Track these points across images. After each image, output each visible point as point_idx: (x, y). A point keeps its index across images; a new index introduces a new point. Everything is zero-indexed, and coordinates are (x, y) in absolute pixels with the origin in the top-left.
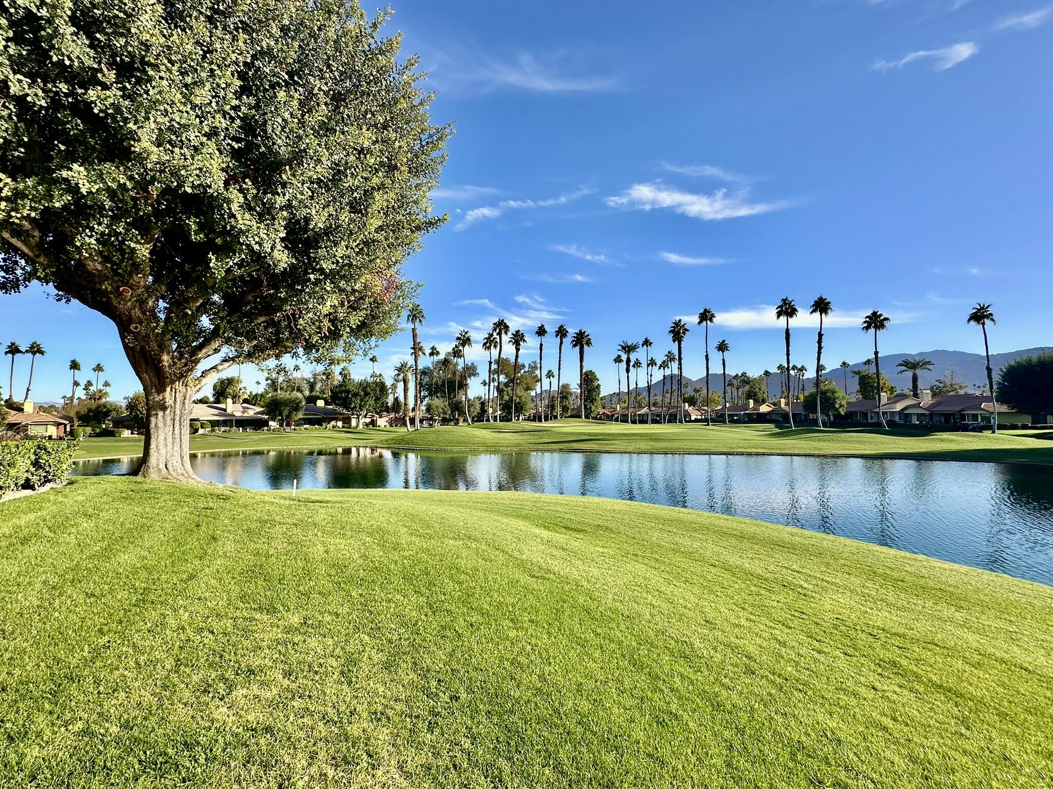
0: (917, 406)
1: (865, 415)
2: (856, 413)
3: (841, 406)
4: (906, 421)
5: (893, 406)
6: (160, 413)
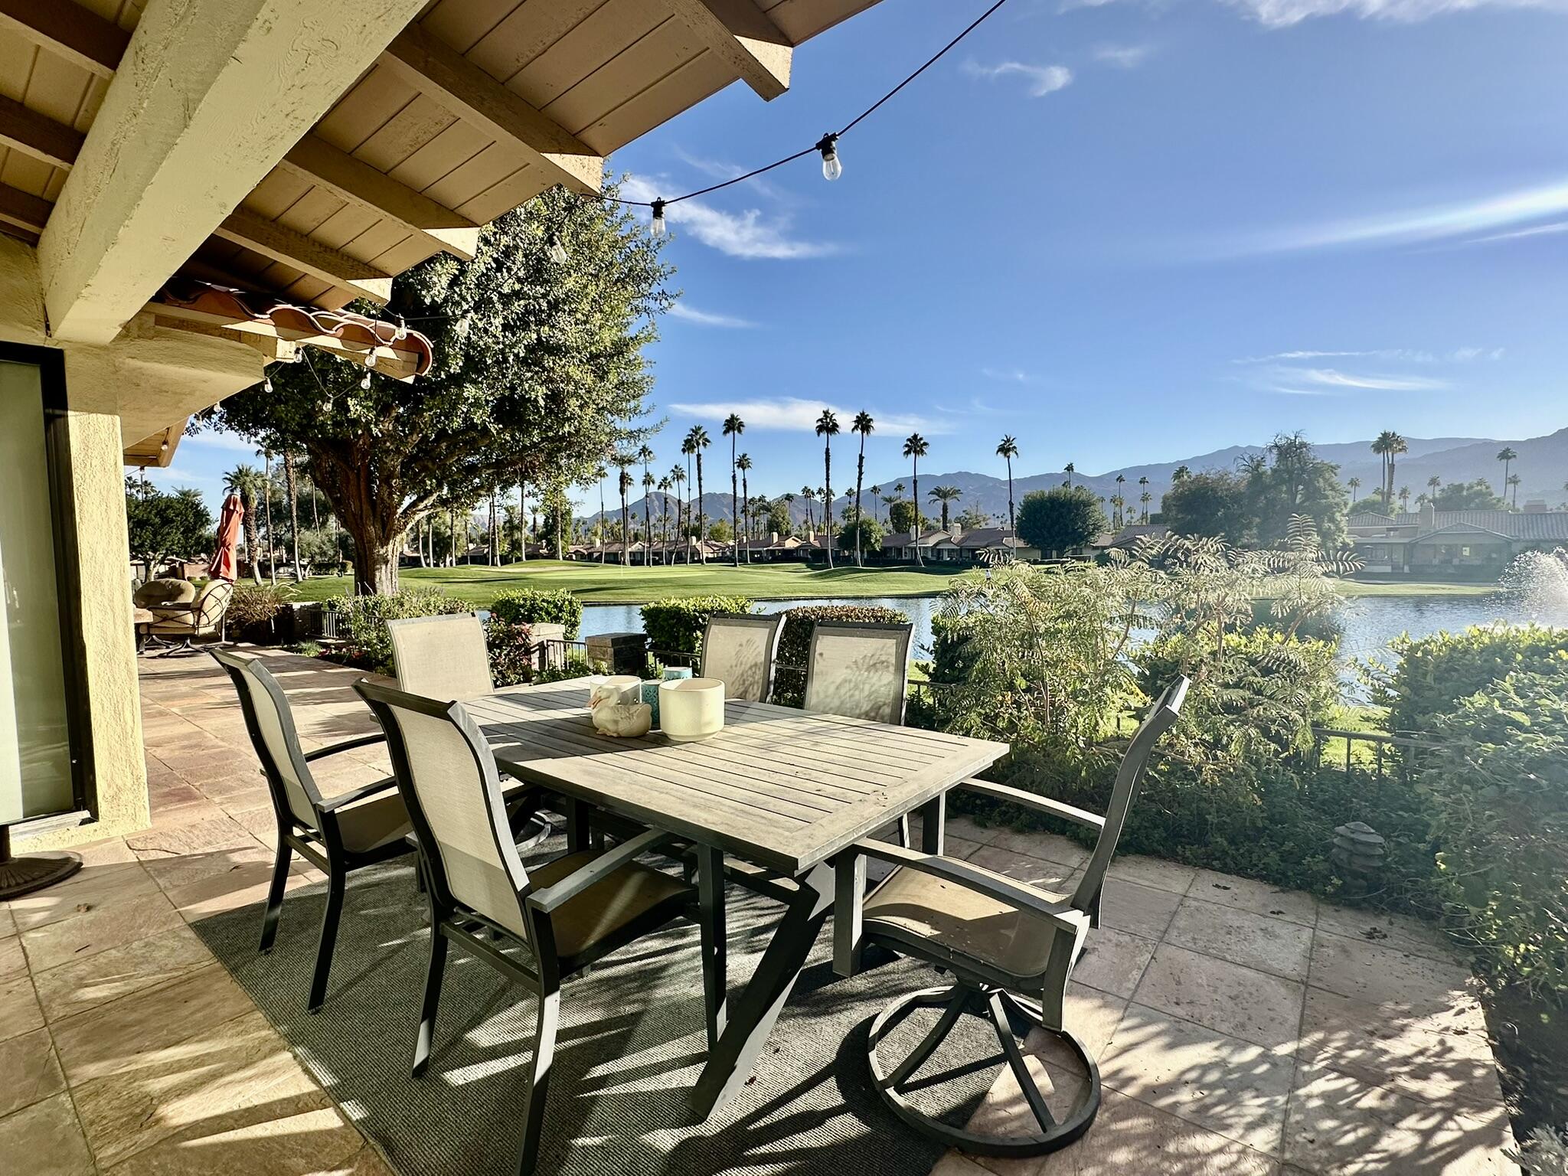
0: (948, 541)
1: (899, 551)
2: (891, 548)
3: (877, 541)
4: (938, 558)
5: (926, 540)
6: (384, 567)
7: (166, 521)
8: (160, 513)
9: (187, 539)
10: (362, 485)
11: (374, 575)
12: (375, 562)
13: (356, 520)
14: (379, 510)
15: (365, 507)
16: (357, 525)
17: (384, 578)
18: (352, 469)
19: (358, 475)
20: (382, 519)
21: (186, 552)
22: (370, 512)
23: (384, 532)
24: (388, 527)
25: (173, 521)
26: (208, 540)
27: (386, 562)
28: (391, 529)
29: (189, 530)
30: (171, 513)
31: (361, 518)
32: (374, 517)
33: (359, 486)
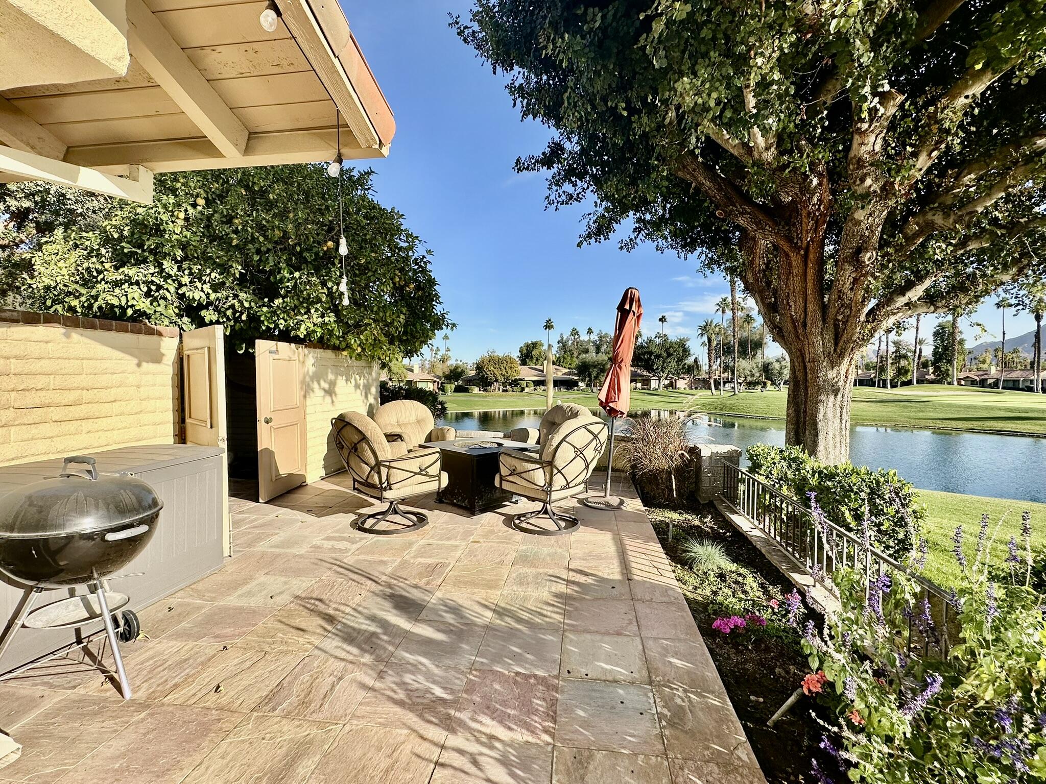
6: (832, 398)
7: (669, 355)
8: (667, 350)
9: (678, 365)
10: (811, 272)
11: (817, 410)
12: (820, 390)
13: (795, 327)
14: (832, 311)
15: (811, 307)
16: (797, 337)
17: (830, 415)
18: (797, 248)
19: (806, 258)
20: (836, 326)
21: (678, 374)
22: (819, 316)
23: (836, 344)
24: (844, 338)
25: (672, 355)
26: (689, 366)
27: (836, 392)
28: (848, 341)
29: (680, 360)
30: (671, 350)
31: (805, 325)
32: (824, 320)
33: (805, 274)
